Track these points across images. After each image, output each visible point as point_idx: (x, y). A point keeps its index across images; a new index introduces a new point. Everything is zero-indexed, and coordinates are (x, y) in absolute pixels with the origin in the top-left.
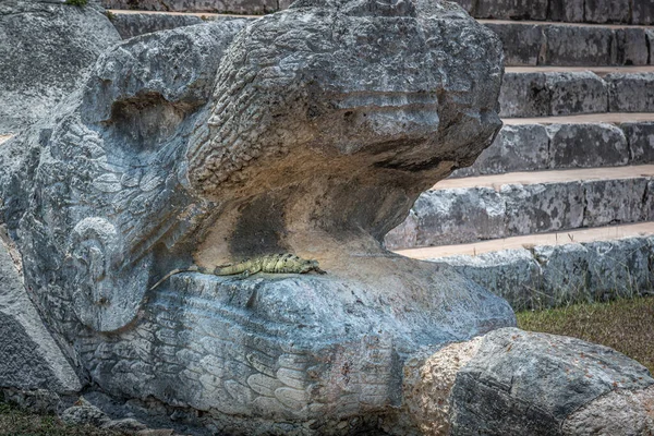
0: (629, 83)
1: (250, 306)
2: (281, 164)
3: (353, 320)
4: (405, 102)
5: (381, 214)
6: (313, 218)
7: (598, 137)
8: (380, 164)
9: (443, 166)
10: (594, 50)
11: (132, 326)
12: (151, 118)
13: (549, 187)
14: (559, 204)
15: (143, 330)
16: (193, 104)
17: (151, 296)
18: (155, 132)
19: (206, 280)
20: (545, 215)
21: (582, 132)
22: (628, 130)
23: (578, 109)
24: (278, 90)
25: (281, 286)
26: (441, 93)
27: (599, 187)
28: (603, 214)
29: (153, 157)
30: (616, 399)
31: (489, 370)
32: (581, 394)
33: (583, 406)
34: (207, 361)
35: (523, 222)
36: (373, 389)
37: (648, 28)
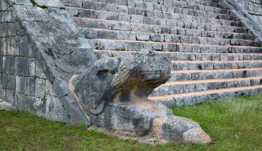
0: (192, 64)
1: (124, 110)
2: (130, 84)
3: (143, 113)
4: (154, 73)
6: (135, 93)
7: (186, 75)
8: (148, 84)
10: (185, 58)
11: (101, 113)
12: (105, 74)
14: (178, 88)
15: (103, 114)
16: (113, 72)
17: (104, 108)
18: (106, 77)
19: (115, 105)
21: (183, 74)
22: (192, 74)
23: (182, 69)
24: (131, 70)
25: (130, 107)
26: (160, 71)
27: (186, 85)
28: (187, 90)
29: (105, 82)
30: (193, 129)
31: (169, 123)
32: (186, 128)
33: (186, 131)
34: (115, 120)
35: (172, 92)
36: (147, 126)
37: (195, 53)
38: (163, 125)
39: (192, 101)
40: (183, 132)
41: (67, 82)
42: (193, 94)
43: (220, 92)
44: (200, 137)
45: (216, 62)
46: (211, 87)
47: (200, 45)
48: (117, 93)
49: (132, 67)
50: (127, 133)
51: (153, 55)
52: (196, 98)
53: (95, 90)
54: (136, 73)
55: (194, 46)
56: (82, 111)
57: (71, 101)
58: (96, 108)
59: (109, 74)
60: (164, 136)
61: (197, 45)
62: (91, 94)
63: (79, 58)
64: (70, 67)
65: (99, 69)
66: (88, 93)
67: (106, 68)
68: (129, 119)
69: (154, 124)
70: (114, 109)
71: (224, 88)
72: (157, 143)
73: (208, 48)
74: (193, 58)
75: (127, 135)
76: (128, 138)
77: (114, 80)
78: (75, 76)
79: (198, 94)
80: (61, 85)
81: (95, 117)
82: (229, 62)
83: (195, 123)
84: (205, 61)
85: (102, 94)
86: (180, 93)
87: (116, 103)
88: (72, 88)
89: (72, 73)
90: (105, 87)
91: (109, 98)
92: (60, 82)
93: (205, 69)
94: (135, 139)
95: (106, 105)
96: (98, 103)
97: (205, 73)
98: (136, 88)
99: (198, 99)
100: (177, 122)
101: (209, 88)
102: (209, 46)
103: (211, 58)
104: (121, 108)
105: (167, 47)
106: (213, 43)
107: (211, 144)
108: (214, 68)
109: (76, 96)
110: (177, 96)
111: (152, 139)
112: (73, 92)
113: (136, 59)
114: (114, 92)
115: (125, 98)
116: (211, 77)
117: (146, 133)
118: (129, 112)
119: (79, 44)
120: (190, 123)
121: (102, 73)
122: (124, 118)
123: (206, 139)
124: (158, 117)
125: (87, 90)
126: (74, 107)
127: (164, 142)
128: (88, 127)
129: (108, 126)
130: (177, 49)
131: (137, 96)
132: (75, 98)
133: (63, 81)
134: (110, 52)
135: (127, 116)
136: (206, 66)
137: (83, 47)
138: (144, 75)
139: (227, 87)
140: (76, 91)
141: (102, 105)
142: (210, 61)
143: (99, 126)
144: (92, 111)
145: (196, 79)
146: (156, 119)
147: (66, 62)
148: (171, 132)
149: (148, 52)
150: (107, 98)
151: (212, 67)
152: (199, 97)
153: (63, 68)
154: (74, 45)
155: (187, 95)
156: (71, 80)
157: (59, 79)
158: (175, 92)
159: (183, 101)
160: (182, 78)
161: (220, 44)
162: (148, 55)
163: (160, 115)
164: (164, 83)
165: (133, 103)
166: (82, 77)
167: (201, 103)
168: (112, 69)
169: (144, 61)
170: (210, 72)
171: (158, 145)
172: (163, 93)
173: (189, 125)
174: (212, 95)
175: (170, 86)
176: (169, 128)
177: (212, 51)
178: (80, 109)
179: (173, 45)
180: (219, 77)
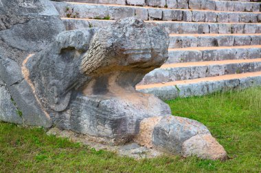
0: (203, 39)
1: (98, 106)
2: (107, 68)
3: (126, 111)
4: (142, 52)
5: (135, 80)
6: (116, 81)
7: (195, 54)
8: (134, 68)
9: (152, 68)
10: (194, 29)
11: (65, 110)
12: (71, 54)
13: (181, 68)
14: (183, 73)
15: (68, 111)
16: (83, 51)
17: (70, 102)
18: (73, 57)
19: (86, 98)
20: (179, 76)
21: (190, 53)
22: (203, 52)
23: (189, 46)
24: (107, 49)
25: (106, 101)
26: (152, 49)
27: (195, 68)
28: (195, 75)
29: (72, 64)
30: (198, 137)
31: (163, 127)
32: (188, 135)
33: (189, 138)
34: (86, 121)
35: (173, 78)
36: (131, 130)
37: (209, 24)
38: (155, 129)
39: (202, 90)
40: (184, 140)
41: (20, 63)
42: (204, 80)
43: (243, 77)
44: (209, 148)
45: (239, 35)
46: (230, 70)
47: (216, 12)
48: (88, 81)
49: (109, 43)
50: (102, 139)
51: (142, 26)
52: (207, 85)
53: (57, 77)
54: (116, 52)
55: (208, 13)
56: (39, 107)
57: (23, 92)
58: (58, 103)
59: (78, 54)
60: (156, 145)
61: (213, 11)
62: (51, 83)
63: (39, 29)
64: (24, 42)
65: (62, 46)
66: (48, 80)
67: (72, 44)
68: (105, 119)
69: (142, 127)
70: (84, 104)
71: (249, 71)
72: (144, 156)
73: (228, 16)
74: (206, 30)
75: (102, 143)
76: (103, 147)
77: (83, 62)
78: (31, 55)
79: (211, 80)
80: (9, 69)
81: (57, 116)
82: (257, 35)
83: (202, 128)
84: (223, 34)
85: (67, 82)
86: (185, 79)
87: (88, 96)
88: (25, 72)
89: (28, 51)
90: (71, 72)
91: (76, 89)
92: (7, 64)
93: (222, 45)
94: (113, 149)
95: (72, 99)
96: (61, 95)
97: (222, 51)
98: (117, 73)
99: (210, 87)
100: (175, 124)
101: (227, 72)
102: (229, 12)
103: (232, 30)
104: (93, 103)
105: (170, 14)
106: (236, 9)
107: (226, 158)
108: (235, 44)
109: (31, 84)
110: (180, 84)
111: (138, 150)
112: (26, 79)
113: (114, 31)
114: (83, 80)
115: (101, 88)
116: (230, 57)
117: (130, 140)
118: (105, 109)
119: (40, 9)
120: (194, 127)
121: (66, 52)
122: (97, 117)
123: (218, 151)
124: (148, 116)
125: (47, 76)
126: (27, 101)
127: (155, 154)
128: (48, 130)
129: (75, 128)
130: (184, 18)
131: (120, 85)
132: (30, 88)
133: (12, 62)
134: (87, 21)
135: (101, 115)
136: (224, 41)
137: (46, 12)
138: (127, 55)
139: (253, 70)
140: (32, 77)
141: (67, 99)
142: (230, 35)
143: (63, 129)
144: (53, 107)
145: (208, 59)
146: (145, 121)
147: (18, 34)
148: (166, 139)
149: (133, 21)
150: (74, 89)
151: (232, 43)
152: (213, 84)
153: (14, 43)
154: (32, 10)
155: (196, 82)
156: (25, 61)
157: (7, 59)
158: (179, 78)
159: (189, 90)
160: (188, 58)
161: (245, 10)
162: (133, 25)
163: (151, 113)
164: (159, 66)
165: (112, 95)
166: (39, 57)
167: (214, 94)
168: (80, 46)
169: (127, 35)
170: (229, 49)
171: (145, 161)
172: (161, 79)
173: (193, 129)
174: (231, 81)
175: (172, 69)
176: (163, 134)
177: (234, 20)
178: (36, 103)
179: (178, 12)
180: (241, 57)
